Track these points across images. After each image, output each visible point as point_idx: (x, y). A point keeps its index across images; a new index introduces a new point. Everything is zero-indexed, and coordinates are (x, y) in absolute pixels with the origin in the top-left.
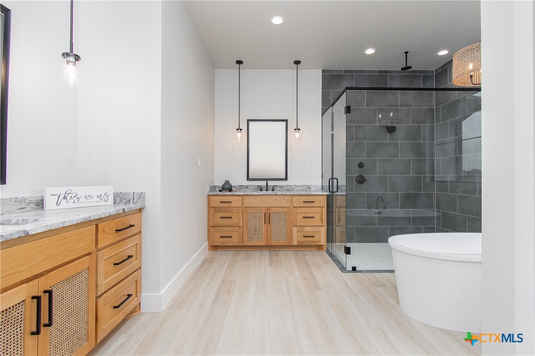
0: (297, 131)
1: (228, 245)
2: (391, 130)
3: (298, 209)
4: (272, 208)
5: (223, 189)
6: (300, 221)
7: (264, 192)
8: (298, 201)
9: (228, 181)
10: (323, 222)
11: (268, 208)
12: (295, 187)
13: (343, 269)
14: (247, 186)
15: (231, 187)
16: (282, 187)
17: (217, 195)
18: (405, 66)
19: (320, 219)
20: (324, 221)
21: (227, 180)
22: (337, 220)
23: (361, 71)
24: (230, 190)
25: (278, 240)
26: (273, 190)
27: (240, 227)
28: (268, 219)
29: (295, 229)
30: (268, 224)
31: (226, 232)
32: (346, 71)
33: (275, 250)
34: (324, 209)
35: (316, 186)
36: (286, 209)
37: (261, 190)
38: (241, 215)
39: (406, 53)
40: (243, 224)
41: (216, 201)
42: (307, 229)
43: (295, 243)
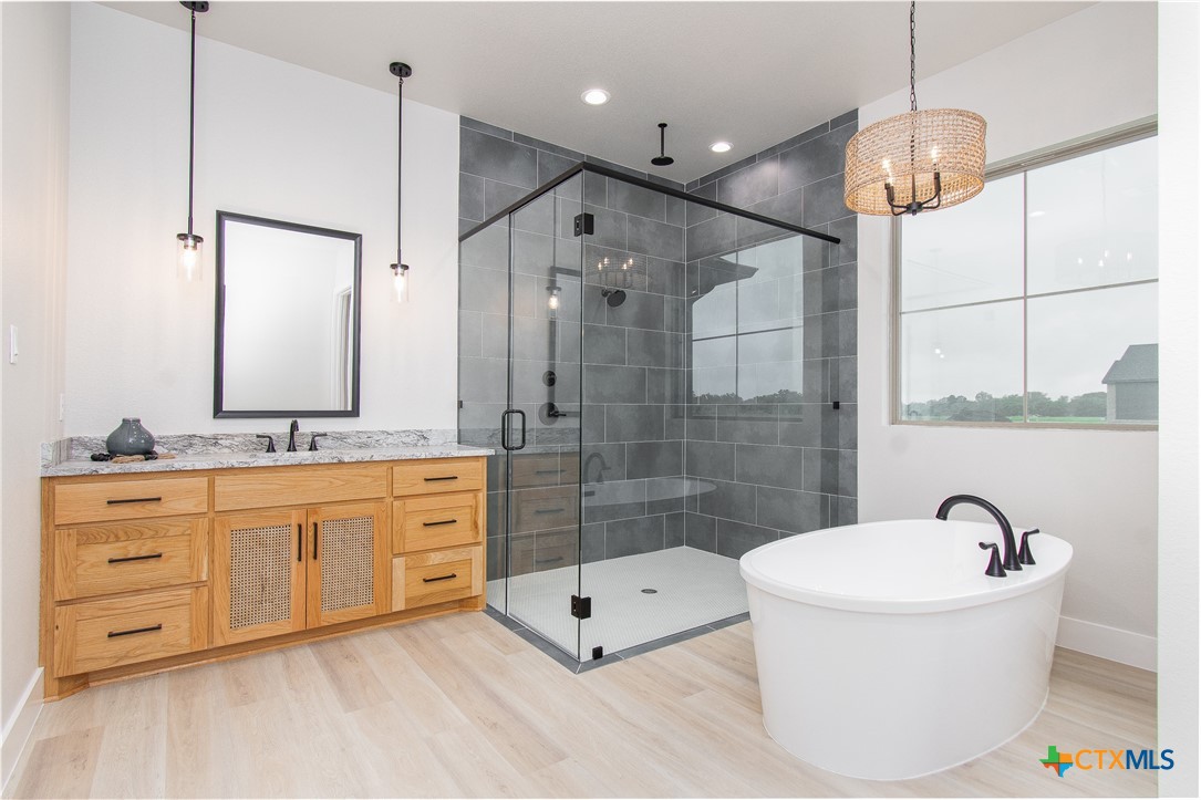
0: (400, 270)
1: (149, 658)
2: (616, 298)
3: (408, 501)
4: (325, 508)
5: (112, 451)
6: (415, 537)
7: (283, 457)
8: (408, 480)
9: (139, 421)
10: (478, 533)
11: (312, 508)
12: (383, 437)
13: (569, 661)
14: (215, 438)
15: (151, 441)
16: (341, 437)
17: (93, 477)
18: (660, 155)
19: (468, 524)
20: (481, 532)
21: (131, 416)
22: (514, 521)
23: (553, 148)
24: (149, 454)
25: (345, 606)
26: (313, 447)
27: (197, 585)
28: (309, 542)
29: (399, 562)
30: (311, 560)
31: (135, 611)
32: (518, 137)
33: (331, 640)
34: (480, 495)
35: (444, 432)
36: (371, 505)
37: (271, 449)
38: (202, 541)
39: (663, 126)
40: (211, 572)
41: (85, 502)
42: (435, 558)
43: (399, 605)
